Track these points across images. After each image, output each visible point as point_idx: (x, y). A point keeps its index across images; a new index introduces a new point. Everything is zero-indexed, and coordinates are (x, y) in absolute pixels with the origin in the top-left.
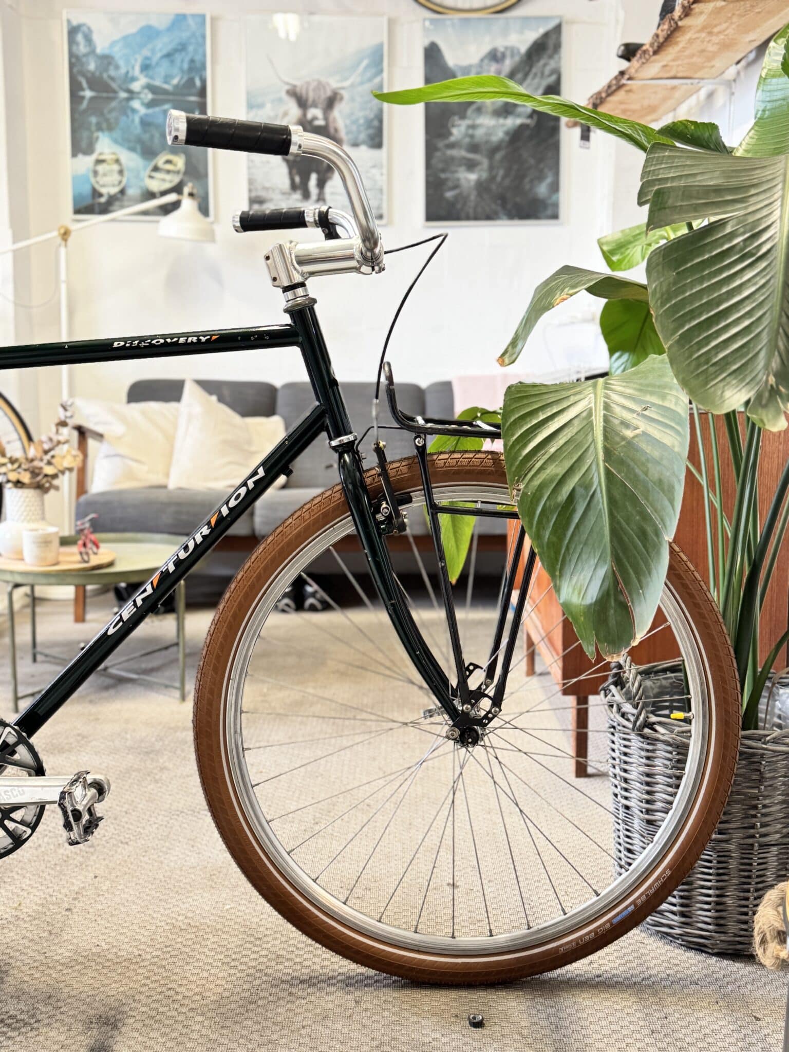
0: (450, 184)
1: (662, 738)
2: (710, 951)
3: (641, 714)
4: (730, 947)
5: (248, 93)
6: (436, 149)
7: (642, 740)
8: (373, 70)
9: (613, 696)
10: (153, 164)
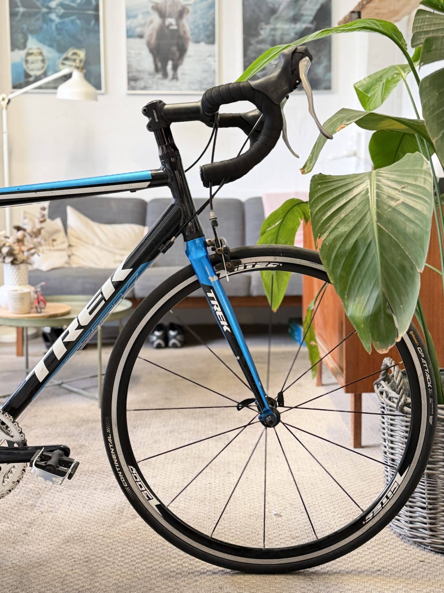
3: (402, 398)
5: (127, 9)
6: (250, 44)
9: (383, 387)
10: (65, 56)
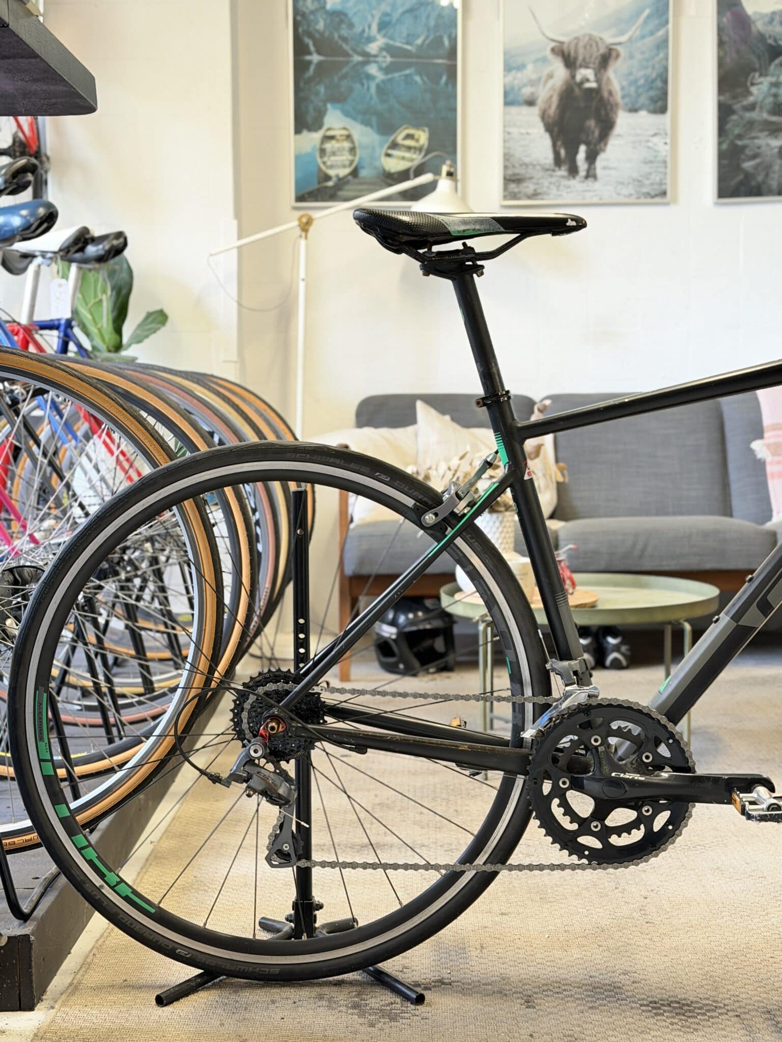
0: (748, 152)
5: (505, 54)
6: (733, 112)
8: (657, 22)
10: (391, 138)
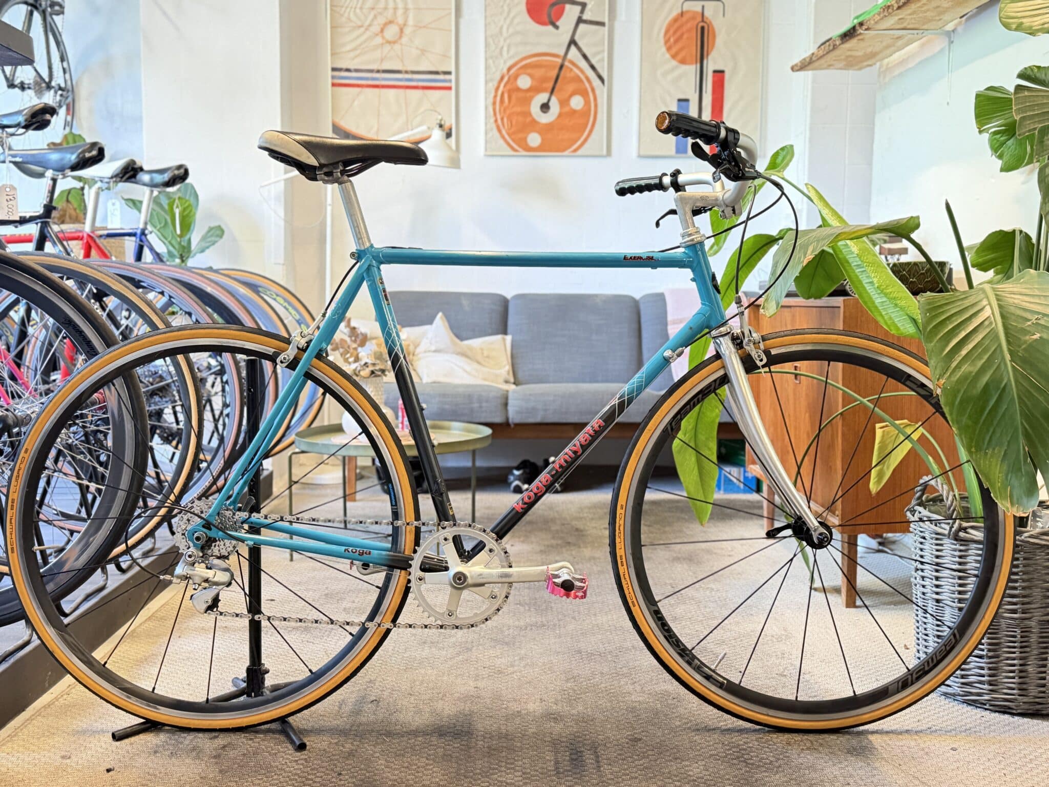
1: (976, 538)
2: (1014, 711)
3: (955, 522)
4: (1031, 707)
7: (955, 542)
9: (920, 513)
